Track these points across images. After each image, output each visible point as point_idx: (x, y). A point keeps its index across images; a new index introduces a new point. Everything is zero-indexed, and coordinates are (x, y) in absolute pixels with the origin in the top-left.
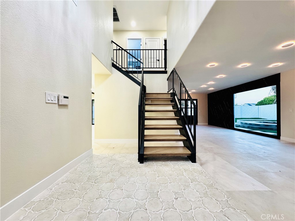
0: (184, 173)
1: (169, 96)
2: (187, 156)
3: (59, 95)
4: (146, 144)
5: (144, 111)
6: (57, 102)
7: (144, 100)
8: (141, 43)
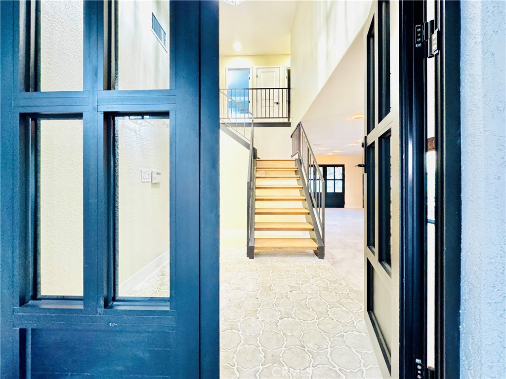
0: (306, 269)
1: (293, 165)
2: (314, 251)
3: (152, 171)
4: (257, 234)
5: (255, 188)
6: (150, 181)
7: (255, 172)
8: (250, 76)
